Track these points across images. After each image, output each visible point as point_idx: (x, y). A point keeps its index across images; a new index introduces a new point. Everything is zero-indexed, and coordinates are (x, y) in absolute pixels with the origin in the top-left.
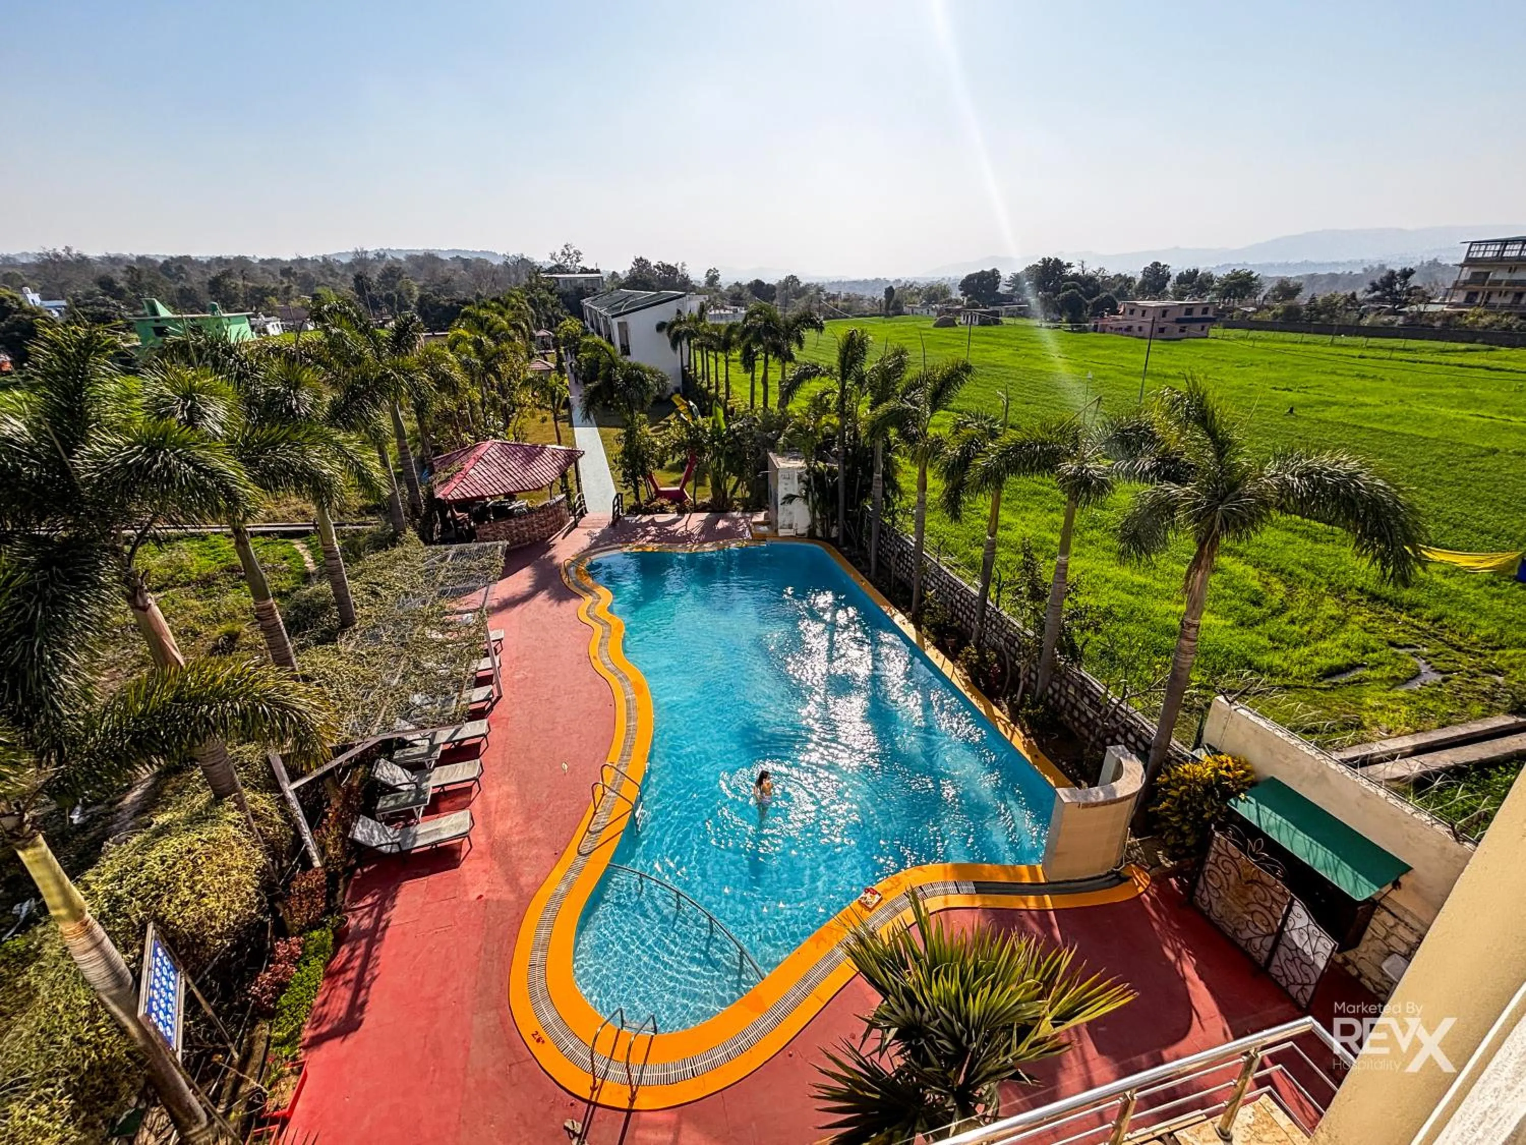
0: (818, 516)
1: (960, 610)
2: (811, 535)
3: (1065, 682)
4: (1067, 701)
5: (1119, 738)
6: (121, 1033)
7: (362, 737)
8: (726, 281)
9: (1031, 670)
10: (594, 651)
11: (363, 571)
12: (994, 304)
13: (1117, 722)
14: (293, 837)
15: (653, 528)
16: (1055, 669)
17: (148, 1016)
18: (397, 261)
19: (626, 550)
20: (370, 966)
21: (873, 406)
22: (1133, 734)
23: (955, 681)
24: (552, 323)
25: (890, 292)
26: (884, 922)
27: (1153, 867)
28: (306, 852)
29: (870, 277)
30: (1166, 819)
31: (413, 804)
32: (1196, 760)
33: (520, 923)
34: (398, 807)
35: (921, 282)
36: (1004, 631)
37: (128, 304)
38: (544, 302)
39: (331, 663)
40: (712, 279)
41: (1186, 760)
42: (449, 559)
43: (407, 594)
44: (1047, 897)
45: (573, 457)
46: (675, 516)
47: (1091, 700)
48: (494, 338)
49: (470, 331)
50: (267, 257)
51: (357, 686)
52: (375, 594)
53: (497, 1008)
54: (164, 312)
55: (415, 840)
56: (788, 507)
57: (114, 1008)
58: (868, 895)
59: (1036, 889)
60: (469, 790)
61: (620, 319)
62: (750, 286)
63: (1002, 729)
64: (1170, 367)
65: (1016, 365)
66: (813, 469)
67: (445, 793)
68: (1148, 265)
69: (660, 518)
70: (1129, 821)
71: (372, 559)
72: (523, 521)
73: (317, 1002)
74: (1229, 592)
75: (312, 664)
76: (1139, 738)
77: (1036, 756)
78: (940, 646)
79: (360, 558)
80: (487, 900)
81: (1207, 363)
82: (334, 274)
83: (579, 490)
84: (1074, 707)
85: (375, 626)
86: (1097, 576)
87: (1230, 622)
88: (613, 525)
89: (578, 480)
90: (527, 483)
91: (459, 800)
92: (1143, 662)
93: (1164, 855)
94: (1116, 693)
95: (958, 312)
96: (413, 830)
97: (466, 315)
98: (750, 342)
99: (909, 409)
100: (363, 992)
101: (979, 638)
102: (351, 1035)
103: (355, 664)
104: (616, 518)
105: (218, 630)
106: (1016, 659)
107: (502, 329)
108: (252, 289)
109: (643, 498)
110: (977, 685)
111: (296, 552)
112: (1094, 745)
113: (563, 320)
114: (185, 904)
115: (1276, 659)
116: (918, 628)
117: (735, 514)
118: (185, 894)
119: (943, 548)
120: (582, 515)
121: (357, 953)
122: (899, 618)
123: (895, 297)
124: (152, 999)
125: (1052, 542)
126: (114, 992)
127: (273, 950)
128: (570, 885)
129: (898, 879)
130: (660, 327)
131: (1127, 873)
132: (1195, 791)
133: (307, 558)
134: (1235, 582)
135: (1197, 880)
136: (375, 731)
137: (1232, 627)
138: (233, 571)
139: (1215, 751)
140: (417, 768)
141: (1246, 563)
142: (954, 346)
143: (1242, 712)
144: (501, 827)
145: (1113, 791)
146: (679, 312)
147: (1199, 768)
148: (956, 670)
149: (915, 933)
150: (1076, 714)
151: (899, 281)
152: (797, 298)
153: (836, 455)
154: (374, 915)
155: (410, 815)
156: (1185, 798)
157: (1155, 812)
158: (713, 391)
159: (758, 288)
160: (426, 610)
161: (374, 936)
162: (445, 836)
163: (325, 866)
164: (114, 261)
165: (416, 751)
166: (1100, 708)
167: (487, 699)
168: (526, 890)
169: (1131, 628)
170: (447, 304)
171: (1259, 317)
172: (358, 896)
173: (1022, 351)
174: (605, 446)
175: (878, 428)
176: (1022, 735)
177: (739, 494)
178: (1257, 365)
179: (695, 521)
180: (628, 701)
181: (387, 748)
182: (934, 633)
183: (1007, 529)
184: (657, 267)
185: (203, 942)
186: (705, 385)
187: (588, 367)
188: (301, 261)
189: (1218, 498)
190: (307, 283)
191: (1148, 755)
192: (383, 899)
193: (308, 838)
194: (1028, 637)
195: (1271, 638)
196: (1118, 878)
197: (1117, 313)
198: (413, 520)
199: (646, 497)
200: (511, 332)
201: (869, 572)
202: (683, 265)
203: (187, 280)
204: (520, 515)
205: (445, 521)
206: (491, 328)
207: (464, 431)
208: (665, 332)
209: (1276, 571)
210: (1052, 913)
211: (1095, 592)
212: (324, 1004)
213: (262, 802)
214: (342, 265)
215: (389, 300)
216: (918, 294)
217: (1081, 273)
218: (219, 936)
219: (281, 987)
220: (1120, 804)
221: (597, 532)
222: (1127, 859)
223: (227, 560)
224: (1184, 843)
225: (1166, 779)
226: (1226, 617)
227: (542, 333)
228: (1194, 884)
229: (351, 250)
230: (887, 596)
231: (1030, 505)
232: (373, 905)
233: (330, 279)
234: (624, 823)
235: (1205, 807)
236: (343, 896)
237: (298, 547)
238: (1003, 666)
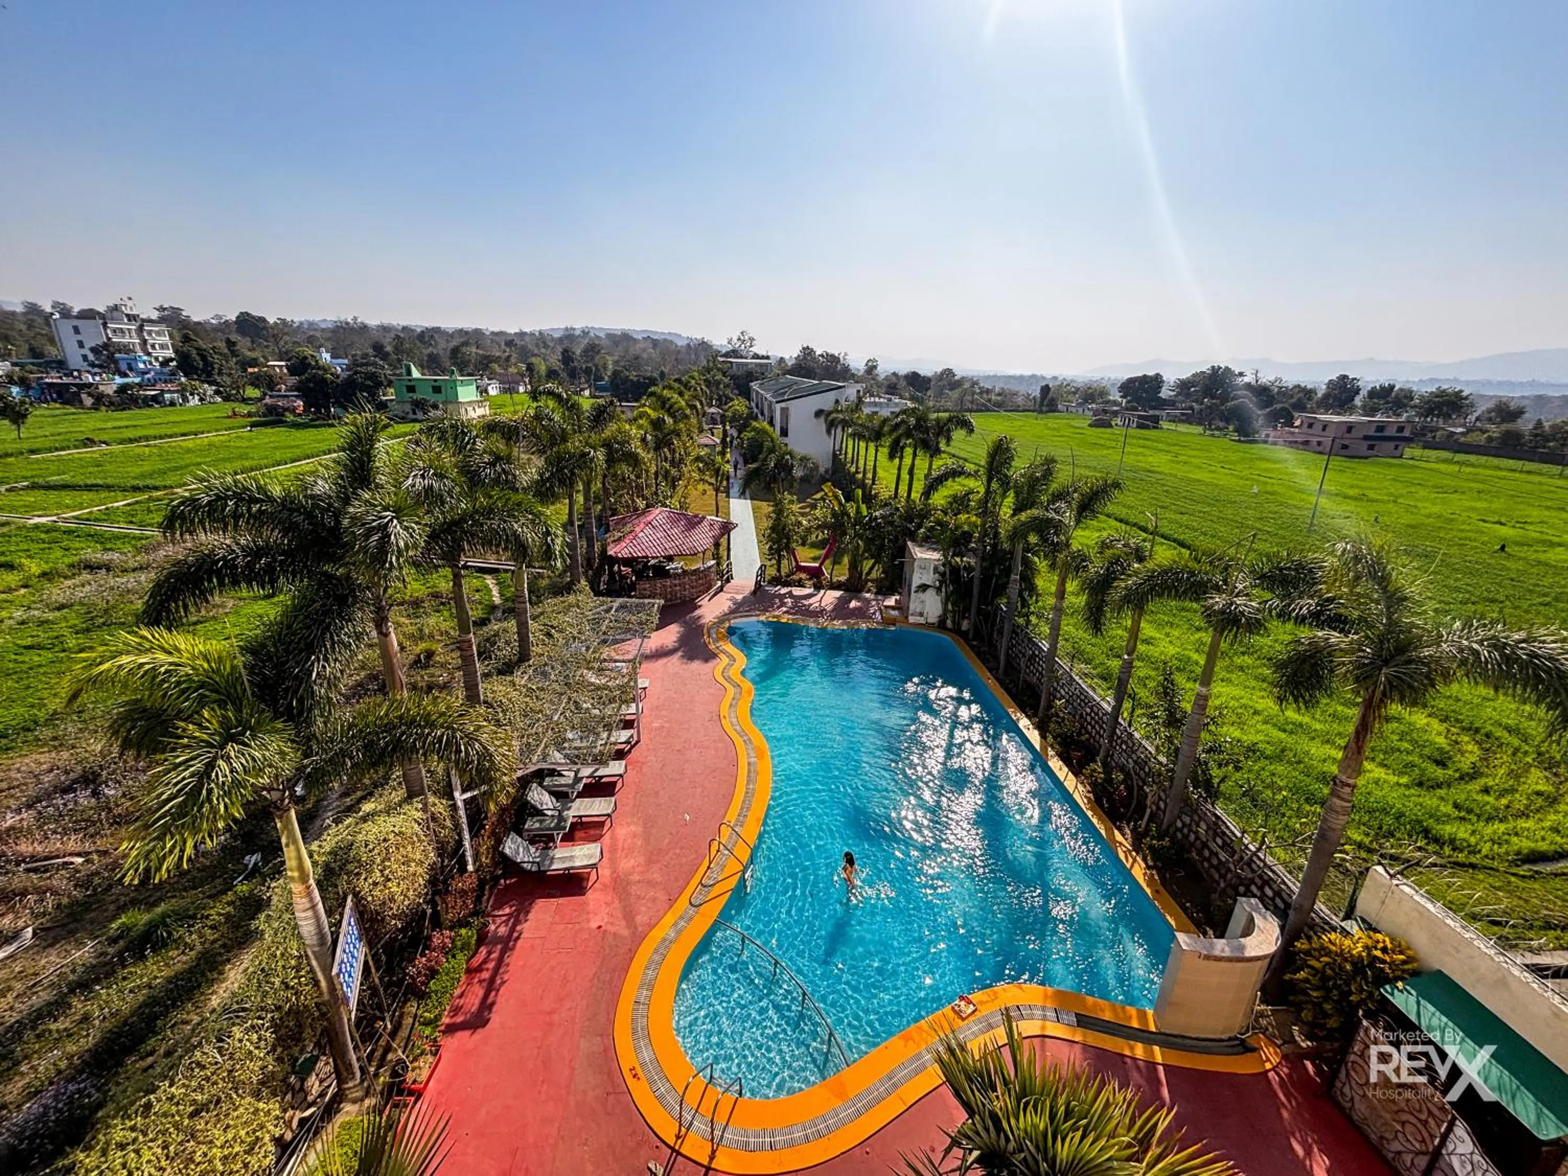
0: (950, 607)
1: (1090, 724)
2: (941, 625)
3: (1196, 818)
4: (1197, 838)
5: (1254, 889)
6: (315, 985)
7: (525, 764)
8: (884, 369)
9: (1160, 798)
10: (724, 709)
11: (542, 613)
12: (1155, 408)
13: (1253, 871)
14: (456, 841)
15: (789, 600)
16: (1186, 800)
17: (338, 975)
18: (598, 337)
19: (762, 618)
20: (501, 971)
21: (1017, 511)
22: (1271, 887)
23: (1076, 796)
24: (722, 401)
25: (1046, 389)
26: (976, 1035)
27: (1285, 1043)
28: (463, 855)
29: (1027, 372)
30: (1304, 992)
31: (554, 829)
32: (1346, 933)
33: (632, 959)
34: (542, 830)
35: (1080, 380)
36: (1133, 752)
37: (390, 365)
38: (718, 383)
39: (508, 693)
40: (871, 368)
41: (1334, 929)
42: (613, 612)
43: (574, 638)
44: (1156, 1049)
45: (727, 528)
46: (811, 591)
47: (1224, 842)
48: (672, 415)
49: (654, 410)
50: (497, 330)
51: (525, 716)
52: (549, 635)
53: (601, 1035)
54: (416, 374)
55: (551, 863)
56: (920, 595)
57: (314, 963)
58: (963, 1003)
59: (1143, 1036)
60: (602, 824)
61: (783, 405)
62: (907, 377)
63: (1122, 856)
64: (1352, 487)
65: (1174, 472)
66: (950, 562)
67: (582, 823)
68: (1334, 378)
69: (797, 591)
70: (1258, 986)
71: (550, 603)
72: (677, 582)
73: (457, 992)
74: (1405, 745)
75: (493, 692)
76: (1278, 894)
77: (1157, 891)
78: (1066, 759)
79: (541, 602)
80: (605, 931)
81: (1399, 485)
82: (546, 346)
83: (728, 557)
84: (1205, 845)
85: (546, 665)
86: (1245, 707)
87: (1404, 780)
88: (754, 593)
89: (729, 549)
90: (685, 549)
91: (592, 832)
92: (1292, 809)
93: (1300, 1032)
94: (1254, 840)
95: (1115, 414)
96: (551, 853)
97: (653, 394)
98: (901, 435)
99: (1053, 519)
100: (493, 994)
101: (1106, 757)
102: (480, 1030)
103: (526, 696)
104: (758, 586)
105: (420, 647)
106: (1145, 784)
107: (680, 409)
108: (482, 356)
109: (784, 570)
110: (1100, 805)
111: (487, 587)
112: (1224, 891)
113: (732, 400)
114: (375, 884)
115: (1462, 832)
116: (1043, 737)
117: (868, 595)
118: (377, 876)
119: (1077, 655)
120: (728, 581)
121: (492, 956)
122: (1024, 723)
123: (1050, 396)
124: (342, 962)
125: (1197, 663)
126: (316, 949)
127: (429, 938)
128: (679, 933)
129: (995, 993)
130: (818, 414)
131: (1252, 1043)
132: (1341, 968)
133: (495, 592)
134: (1415, 735)
135: (1338, 1071)
136: (534, 759)
137: (1407, 786)
138: (437, 597)
139: (1369, 927)
140: (560, 796)
141: (1429, 716)
142: (1108, 448)
143: (1406, 889)
144: (626, 864)
145: (1242, 948)
146: (837, 402)
147: (1347, 942)
148: (1079, 786)
149: (1006, 1053)
150: (1206, 853)
151: (1055, 378)
152: (951, 390)
153: (973, 550)
154: (510, 924)
155: (551, 838)
156: (1329, 972)
157: (1292, 979)
158: (860, 476)
159: (914, 379)
160: (588, 655)
161: (508, 943)
162: (578, 863)
163: (477, 871)
164: (385, 329)
165: (562, 781)
166: (1234, 852)
167: (627, 742)
168: (640, 929)
169: (1280, 768)
170: (635, 379)
171: (1469, 439)
172: (499, 906)
173: (1181, 458)
174: (755, 517)
175: (1018, 533)
176: (1143, 865)
177: (874, 575)
178: (1463, 493)
179: (830, 597)
180: (749, 764)
181: (539, 776)
182: (1059, 744)
183: (1148, 643)
184: (822, 356)
185: (383, 919)
186: (853, 470)
187: (750, 445)
188: (522, 334)
189: (1383, 659)
190: (524, 354)
191: (1287, 915)
192: (518, 911)
193: (467, 844)
194: (1160, 763)
195: (1456, 806)
196: (1242, 1047)
197: (1292, 426)
198: (587, 571)
199: (787, 570)
200: (688, 411)
201: (998, 669)
202: (846, 354)
203: (435, 347)
204: (677, 576)
205: (612, 574)
206: (671, 407)
207: (638, 497)
208: (822, 419)
209: (1470, 729)
210: (1161, 1068)
211: (1240, 724)
212: (461, 996)
213: (440, 806)
214: (553, 339)
215: (588, 371)
216: (1075, 393)
217: (1253, 383)
218: (394, 917)
219: (433, 973)
220: (1249, 964)
221: (739, 597)
222: (1255, 1026)
223: (434, 586)
224: (1325, 1024)
225: (1306, 946)
226: (1401, 774)
227: (713, 410)
228: (1335, 1074)
229: (563, 326)
230: (1014, 697)
231: (1176, 621)
232: (510, 915)
233: (543, 350)
234: (733, 882)
235: (1353, 988)
236: (488, 903)
237: (488, 582)
238: (1129, 789)
